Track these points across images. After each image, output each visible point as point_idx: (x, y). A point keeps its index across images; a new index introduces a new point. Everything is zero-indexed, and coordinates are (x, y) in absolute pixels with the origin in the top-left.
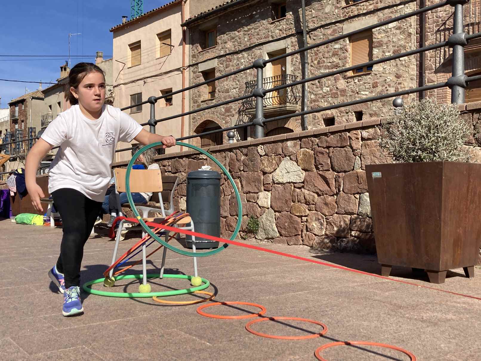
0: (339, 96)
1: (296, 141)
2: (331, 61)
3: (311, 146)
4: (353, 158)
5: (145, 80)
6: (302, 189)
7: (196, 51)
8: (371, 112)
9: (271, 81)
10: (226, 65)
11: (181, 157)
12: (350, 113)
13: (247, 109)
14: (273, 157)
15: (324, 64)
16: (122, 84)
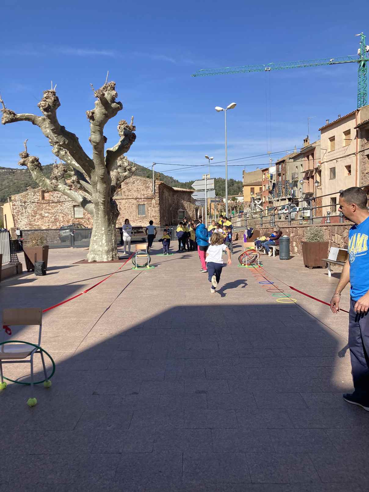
5: (337, 160)
7: (363, 142)
16: (325, 162)
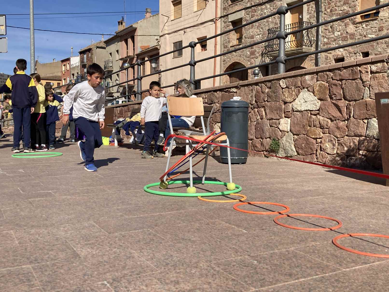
0: (349, 39)
1: (313, 75)
2: (342, 9)
3: (326, 79)
4: (363, 89)
5: (185, 30)
6: (318, 116)
7: (226, 4)
8: (376, 52)
9: (290, 27)
10: (252, 15)
11: (216, 91)
12: (358, 54)
13: (268, 52)
14: (293, 89)
15: (336, 12)
16: (167, 34)
